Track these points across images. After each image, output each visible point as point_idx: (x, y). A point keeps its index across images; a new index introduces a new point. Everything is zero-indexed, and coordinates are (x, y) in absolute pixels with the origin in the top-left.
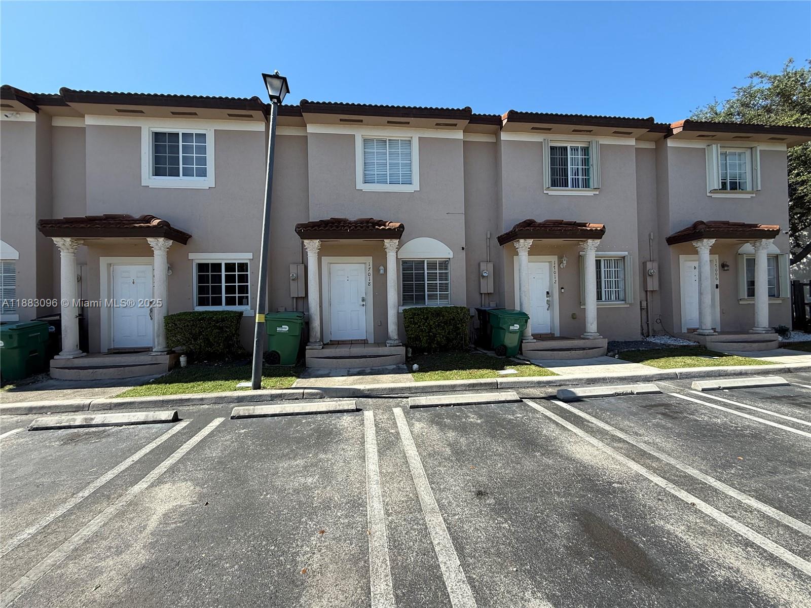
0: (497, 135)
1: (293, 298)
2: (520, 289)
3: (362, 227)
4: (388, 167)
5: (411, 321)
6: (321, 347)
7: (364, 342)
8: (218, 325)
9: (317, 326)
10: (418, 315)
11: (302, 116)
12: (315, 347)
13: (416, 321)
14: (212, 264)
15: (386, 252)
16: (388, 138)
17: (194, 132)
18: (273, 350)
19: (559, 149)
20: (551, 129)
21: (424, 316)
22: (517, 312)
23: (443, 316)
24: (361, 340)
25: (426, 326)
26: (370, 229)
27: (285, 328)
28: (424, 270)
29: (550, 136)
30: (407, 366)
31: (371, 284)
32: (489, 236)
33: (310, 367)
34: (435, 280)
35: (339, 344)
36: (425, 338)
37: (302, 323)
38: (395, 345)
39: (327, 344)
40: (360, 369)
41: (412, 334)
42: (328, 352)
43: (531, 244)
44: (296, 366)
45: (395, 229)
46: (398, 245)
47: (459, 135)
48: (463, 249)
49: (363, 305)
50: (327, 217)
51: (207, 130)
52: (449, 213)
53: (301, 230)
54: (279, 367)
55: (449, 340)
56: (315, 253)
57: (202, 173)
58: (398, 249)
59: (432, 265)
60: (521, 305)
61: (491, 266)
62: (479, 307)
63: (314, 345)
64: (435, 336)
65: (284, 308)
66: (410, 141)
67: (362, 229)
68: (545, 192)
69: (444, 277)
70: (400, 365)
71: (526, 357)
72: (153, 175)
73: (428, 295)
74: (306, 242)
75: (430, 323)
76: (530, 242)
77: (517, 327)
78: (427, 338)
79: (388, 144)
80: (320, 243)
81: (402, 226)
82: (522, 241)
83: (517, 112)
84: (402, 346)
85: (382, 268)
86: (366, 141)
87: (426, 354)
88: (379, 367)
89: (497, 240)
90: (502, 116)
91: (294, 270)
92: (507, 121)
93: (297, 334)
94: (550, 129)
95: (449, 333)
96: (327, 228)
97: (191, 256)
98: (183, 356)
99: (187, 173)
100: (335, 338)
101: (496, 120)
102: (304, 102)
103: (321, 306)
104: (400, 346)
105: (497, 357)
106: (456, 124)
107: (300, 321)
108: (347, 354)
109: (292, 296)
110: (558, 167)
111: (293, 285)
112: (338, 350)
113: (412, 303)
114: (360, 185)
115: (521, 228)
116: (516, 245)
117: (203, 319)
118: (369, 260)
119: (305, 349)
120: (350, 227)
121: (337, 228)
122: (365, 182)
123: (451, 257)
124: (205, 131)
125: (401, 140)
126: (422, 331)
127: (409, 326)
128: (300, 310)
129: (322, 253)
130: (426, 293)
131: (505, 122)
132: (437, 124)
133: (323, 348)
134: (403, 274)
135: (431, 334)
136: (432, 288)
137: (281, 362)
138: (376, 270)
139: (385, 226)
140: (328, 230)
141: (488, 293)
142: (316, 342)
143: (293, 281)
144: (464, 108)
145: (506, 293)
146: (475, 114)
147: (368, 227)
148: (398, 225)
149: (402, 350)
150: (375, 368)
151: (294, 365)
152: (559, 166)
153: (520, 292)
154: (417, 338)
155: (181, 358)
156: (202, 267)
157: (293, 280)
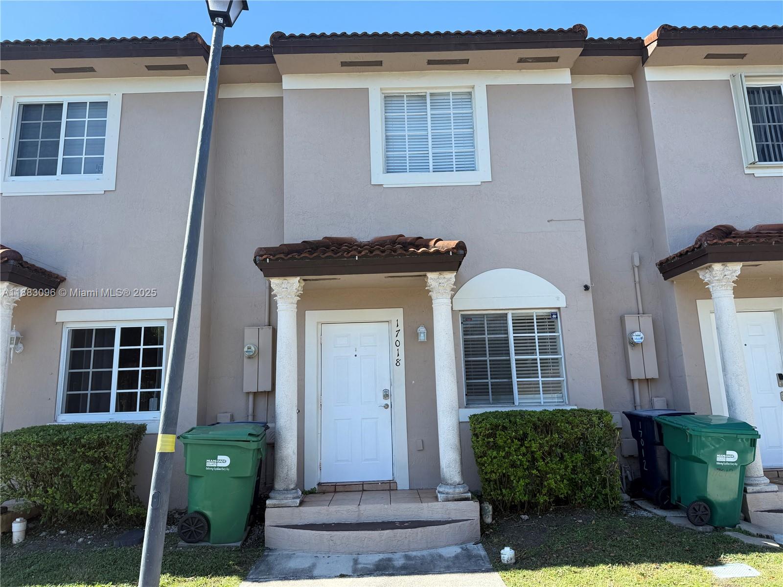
0: (635, 73)
1: (248, 393)
2: (724, 369)
3: (383, 252)
4: (430, 143)
5: (488, 443)
6: (298, 501)
7: (388, 488)
8: (90, 453)
9: (291, 453)
10: (504, 428)
11: (275, 62)
12: (285, 501)
13: (500, 442)
14: (99, 331)
15: (430, 297)
16: (429, 92)
17: (88, 99)
18: (197, 508)
19: (764, 92)
20: (745, 55)
21: (516, 431)
22: (725, 422)
23: (560, 432)
24: (383, 482)
25: (524, 455)
26: (399, 254)
27: (224, 461)
28: (507, 334)
29: (744, 70)
30: (486, 550)
31: (402, 362)
32: (637, 263)
33: (273, 547)
34: (532, 354)
35: (335, 492)
36: (522, 482)
37: (259, 450)
38: (457, 496)
39: (312, 492)
40: (382, 556)
41: (492, 472)
42: (314, 513)
43: (738, 273)
44: (243, 544)
45: (448, 252)
46: (454, 284)
47: (562, 77)
48: (586, 288)
49: (386, 406)
50: (316, 235)
51: (110, 95)
52: (551, 220)
53: (265, 259)
54: (207, 548)
55: (575, 486)
56: (292, 303)
57: (96, 167)
58: (456, 289)
59: (523, 323)
60: (731, 405)
61: (647, 321)
62: (629, 409)
63: (282, 497)
64: (543, 477)
65: (229, 415)
66: (470, 93)
67: (384, 254)
68: (747, 171)
69: (550, 345)
70: (470, 546)
71: (760, 527)
72: (12, 175)
73: (519, 383)
74: (275, 282)
75: (531, 447)
76: (735, 269)
77: (732, 456)
78: (527, 481)
79: (428, 101)
80: (303, 283)
81: (461, 247)
82: (717, 267)
83: (675, 29)
84: (472, 499)
85: (422, 329)
86: (388, 99)
87: (525, 517)
88: (422, 549)
89: (657, 269)
90: (645, 39)
91: (251, 339)
92: (658, 45)
93: (248, 474)
94: (742, 56)
95: (574, 470)
96: (315, 255)
97: (62, 316)
98: (18, 520)
99: (70, 168)
100: (328, 477)
101: (636, 47)
102: (278, 38)
103: (301, 411)
104: (466, 499)
105: (694, 528)
106: (558, 58)
107: (254, 446)
108: (352, 519)
109: (245, 390)
110: (767, 124)
111: (249, 368)
112: (333, 508)
113: (487, 403)
114: (379, 176)
115: (715, 241)
116: (704, 275)
117: (62, 442)
118: (397, 315)
119: (264, 507)
120: (360, 252)
121: (336, 254)
122: (388, 172)
123: (562, 303)
124: (107, 97)
125: (454, 94)
126: (513, 465)
127: (484, 454)
128: (261, 418)
129: (306, 303)
130: (515, 379)
131: (650, 49)
132: (521, 61)
133: (302, 503)
134: (465, 341)
135: (534, 472)
136: (526, 369)
137: (212, 537)
138: (411, 335)
139: (427, 246)
140: (318, 257)
141: (647, 380)
142: (287, 490)
143: (249, 360)
144: (572, 27)
145: (687, 378)
146: (592, 40)
147: (395, 251)
148: (453, 244)
149: (471, 509)
150: (414, 553)
151: (239, 544)
152: (769, 122)
153: (725, 375)
154: (504, 481)
155: (14, 525)
156: (79, 337)
157: (250, 357)
